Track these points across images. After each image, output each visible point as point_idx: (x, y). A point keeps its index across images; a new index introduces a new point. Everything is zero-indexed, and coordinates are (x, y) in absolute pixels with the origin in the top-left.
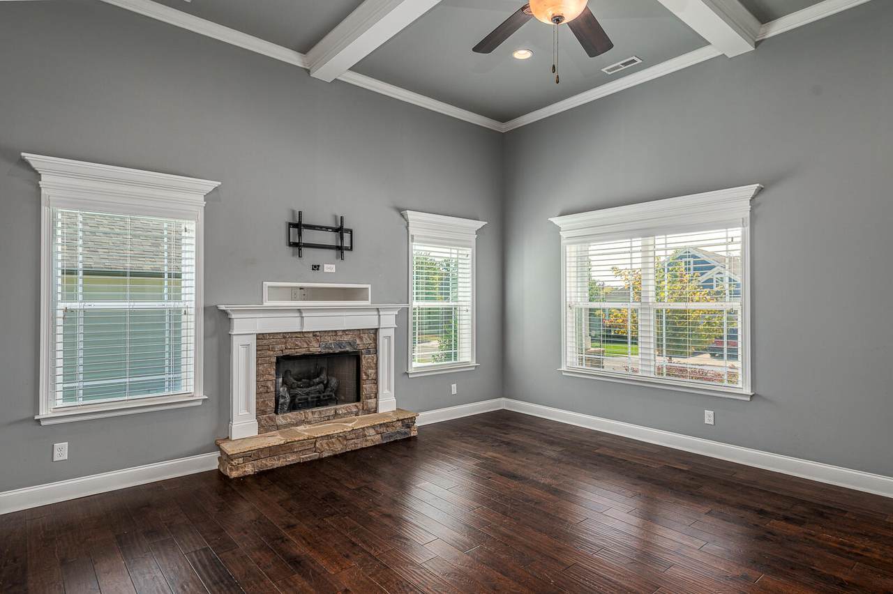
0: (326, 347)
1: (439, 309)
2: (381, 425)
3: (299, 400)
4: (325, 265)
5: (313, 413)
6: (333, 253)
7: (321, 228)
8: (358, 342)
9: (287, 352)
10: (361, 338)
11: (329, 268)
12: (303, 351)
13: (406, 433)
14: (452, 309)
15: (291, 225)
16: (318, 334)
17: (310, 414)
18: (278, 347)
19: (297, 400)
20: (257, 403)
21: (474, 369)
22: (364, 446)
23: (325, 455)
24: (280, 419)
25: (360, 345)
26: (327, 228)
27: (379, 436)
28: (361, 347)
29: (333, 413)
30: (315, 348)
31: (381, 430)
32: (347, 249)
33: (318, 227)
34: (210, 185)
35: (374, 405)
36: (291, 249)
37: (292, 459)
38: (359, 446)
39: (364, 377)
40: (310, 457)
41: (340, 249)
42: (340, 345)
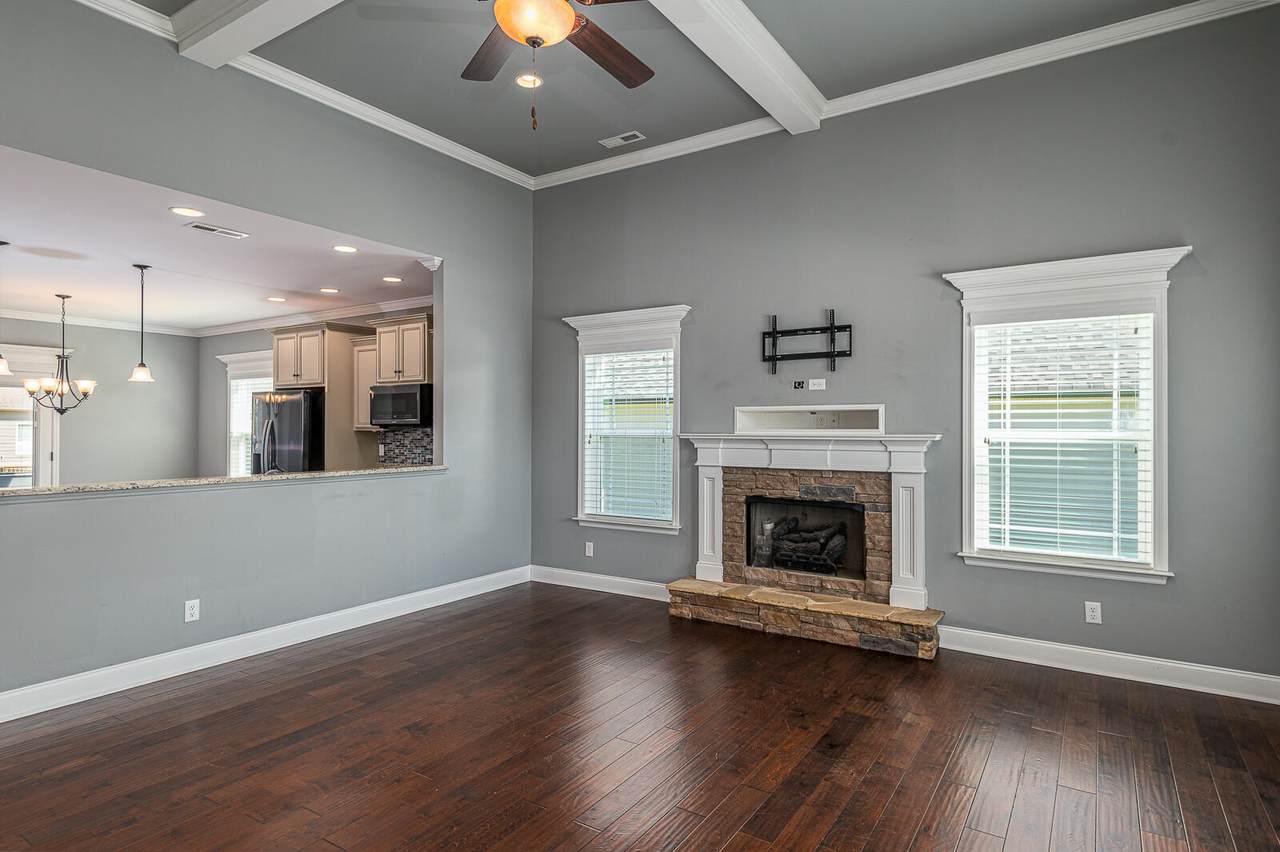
0: (806, 492)
1: (1055, 445)
2: (860, 619)
3: (782, 555)
4: (811, 381)
5: (789, 576)
6: (822, 363)
7: (805, 331)
8: (858, 489)
9: (757, 492)
10: (862, 485)
11: (817, 384)
12: (777, 494)
13: (905, 648)
14: (1111, 446)
15: (765, 335)
16: (796, 473)
17: (785, 577)
18: (747, 484)
19: (778, 555)
20: (724, 545)
21: (1164, 582)
22: (827, 640)
23: (770, 630)
24: (751, 572)
25: (860, 494)
26: (814, 330)
27: (856, 635)
28: (863, 498)
29: (817, 583)
30: (793, 492)
31: (861, 627)
32: (842, 354)
33: (800, 330)
34: (682, 310)
35: (884, 592)
36: (767, 365)
37: (729, 619)
38: (820, 637)
39: (869, 544)
40: (750, 625)
41: (831, 356)
42: (827, 490)
